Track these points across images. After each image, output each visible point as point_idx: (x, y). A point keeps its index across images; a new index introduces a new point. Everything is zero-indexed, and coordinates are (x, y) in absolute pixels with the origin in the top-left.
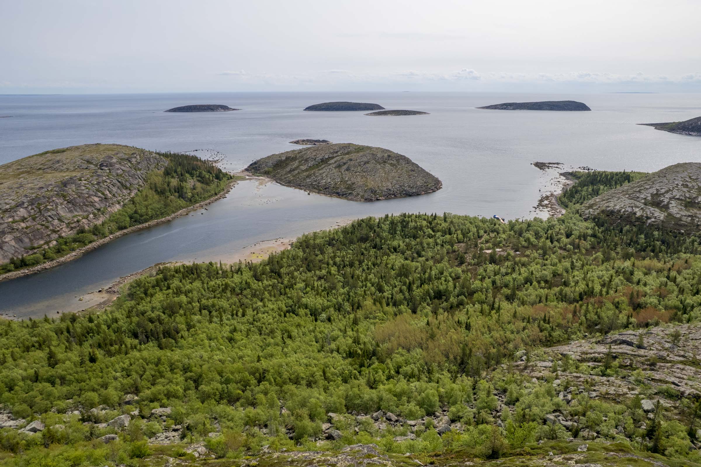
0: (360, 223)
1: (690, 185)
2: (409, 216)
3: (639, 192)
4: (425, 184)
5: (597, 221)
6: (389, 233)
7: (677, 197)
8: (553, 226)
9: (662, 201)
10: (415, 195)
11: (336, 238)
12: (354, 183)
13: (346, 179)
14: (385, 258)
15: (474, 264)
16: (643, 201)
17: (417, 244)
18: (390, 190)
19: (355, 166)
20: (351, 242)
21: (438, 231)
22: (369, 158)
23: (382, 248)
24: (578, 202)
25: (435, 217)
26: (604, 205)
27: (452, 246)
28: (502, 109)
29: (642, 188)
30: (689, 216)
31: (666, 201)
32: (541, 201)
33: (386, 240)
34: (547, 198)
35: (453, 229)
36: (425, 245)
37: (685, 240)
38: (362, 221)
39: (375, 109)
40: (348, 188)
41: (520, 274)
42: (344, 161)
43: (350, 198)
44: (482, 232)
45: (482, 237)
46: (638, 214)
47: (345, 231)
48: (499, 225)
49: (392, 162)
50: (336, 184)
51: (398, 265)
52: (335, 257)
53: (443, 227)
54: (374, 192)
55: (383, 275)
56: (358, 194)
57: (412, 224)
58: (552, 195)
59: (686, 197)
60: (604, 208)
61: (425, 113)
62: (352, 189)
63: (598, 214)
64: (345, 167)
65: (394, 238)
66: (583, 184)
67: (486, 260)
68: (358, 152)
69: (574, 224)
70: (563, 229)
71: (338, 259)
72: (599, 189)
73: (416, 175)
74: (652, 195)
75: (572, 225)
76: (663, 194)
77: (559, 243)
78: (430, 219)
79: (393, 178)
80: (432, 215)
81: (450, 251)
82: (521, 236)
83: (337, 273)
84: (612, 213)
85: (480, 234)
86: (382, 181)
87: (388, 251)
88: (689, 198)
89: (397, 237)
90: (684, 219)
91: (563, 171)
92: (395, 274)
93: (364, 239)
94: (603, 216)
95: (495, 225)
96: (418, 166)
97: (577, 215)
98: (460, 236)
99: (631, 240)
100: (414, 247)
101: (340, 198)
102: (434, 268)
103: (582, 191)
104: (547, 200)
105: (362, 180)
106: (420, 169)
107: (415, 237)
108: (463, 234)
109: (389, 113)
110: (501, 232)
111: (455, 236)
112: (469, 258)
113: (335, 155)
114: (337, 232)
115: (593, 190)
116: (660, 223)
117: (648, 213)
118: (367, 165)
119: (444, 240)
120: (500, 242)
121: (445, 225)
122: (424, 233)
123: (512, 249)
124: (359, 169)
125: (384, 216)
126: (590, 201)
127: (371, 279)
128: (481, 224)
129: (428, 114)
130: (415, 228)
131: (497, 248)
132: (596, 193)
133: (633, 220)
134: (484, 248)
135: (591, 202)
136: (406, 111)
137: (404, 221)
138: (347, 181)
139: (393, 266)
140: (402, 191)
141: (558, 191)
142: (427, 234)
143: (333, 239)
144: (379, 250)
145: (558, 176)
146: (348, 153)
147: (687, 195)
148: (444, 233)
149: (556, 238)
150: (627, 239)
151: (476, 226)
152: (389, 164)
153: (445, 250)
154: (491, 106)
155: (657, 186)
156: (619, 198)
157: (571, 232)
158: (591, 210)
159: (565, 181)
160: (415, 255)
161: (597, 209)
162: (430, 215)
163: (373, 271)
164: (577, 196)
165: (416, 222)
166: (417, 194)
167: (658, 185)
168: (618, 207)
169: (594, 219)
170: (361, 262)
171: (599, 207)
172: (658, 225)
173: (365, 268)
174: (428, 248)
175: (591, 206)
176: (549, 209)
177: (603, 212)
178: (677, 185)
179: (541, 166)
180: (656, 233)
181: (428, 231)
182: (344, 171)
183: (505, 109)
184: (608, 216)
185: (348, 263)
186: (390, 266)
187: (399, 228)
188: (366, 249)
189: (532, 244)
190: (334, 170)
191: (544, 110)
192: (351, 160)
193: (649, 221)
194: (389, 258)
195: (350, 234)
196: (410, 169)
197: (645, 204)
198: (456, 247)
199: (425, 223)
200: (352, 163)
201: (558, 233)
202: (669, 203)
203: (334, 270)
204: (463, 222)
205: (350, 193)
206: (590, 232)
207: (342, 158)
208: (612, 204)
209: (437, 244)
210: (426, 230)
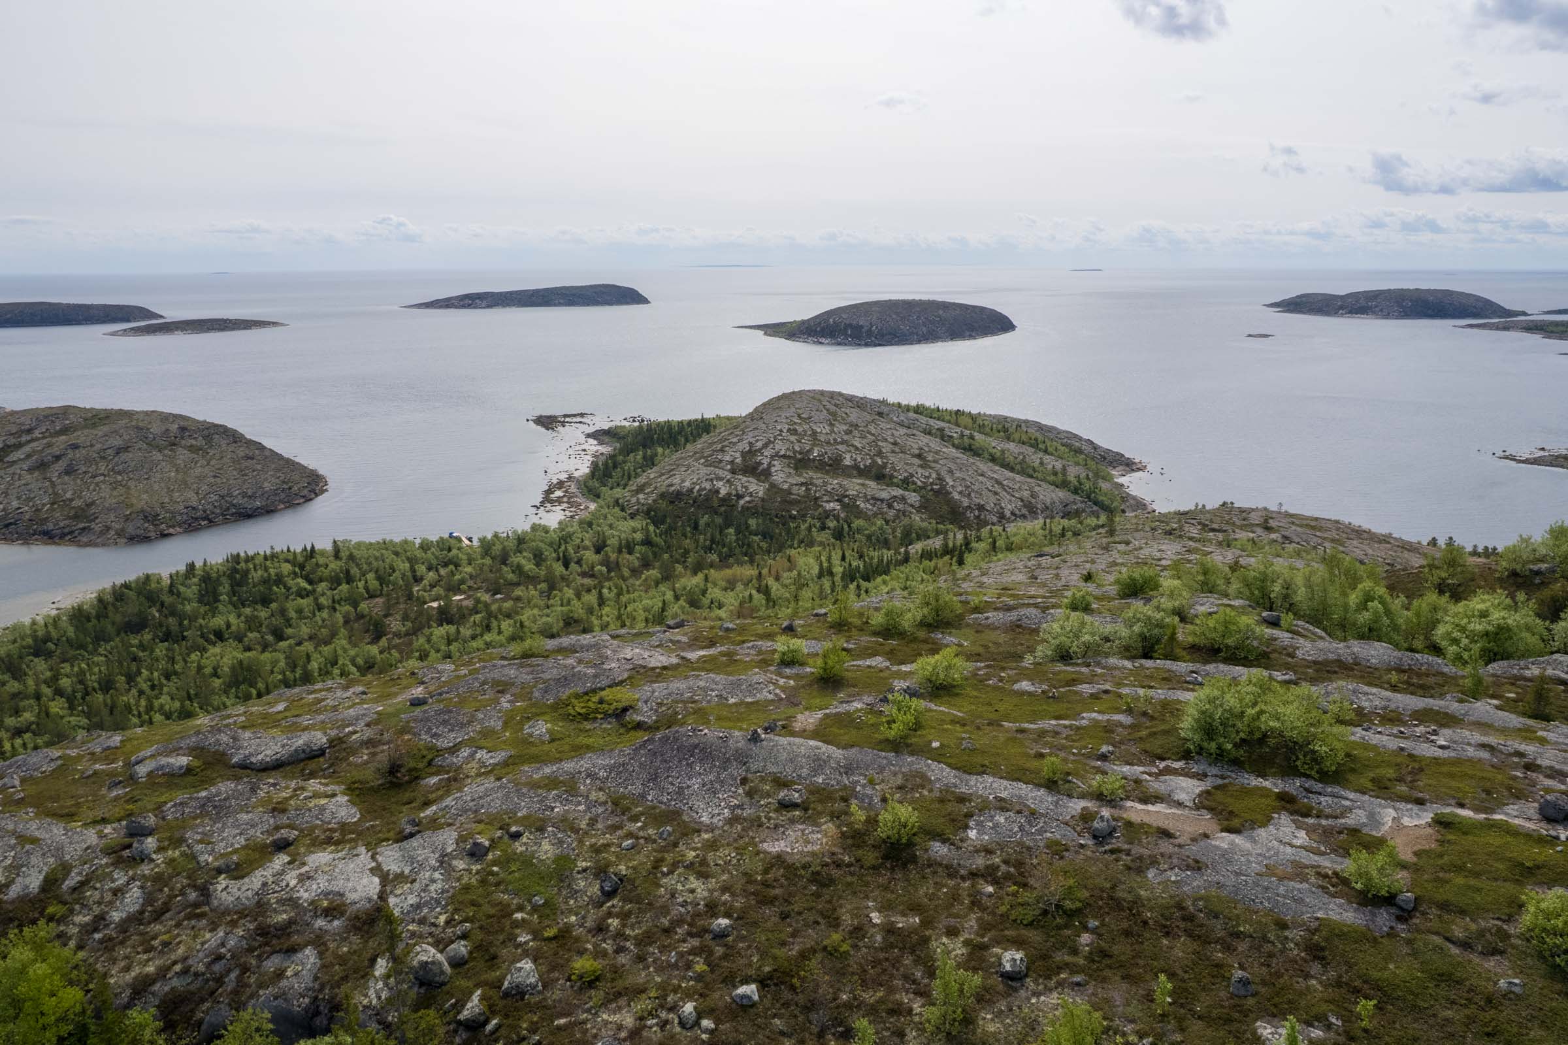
0: (120, 594)
1: (800, 429)
2: (248, 559)
3: (722, 450)
4: (285, 486)
5: (653, 514)
6: (200, 601)
7: (782, 453)
8: (570, 536)
9: (760, 463)
10: (261, 515)
11: (54, 634)
12: (93, 503)
13: (69, 495)
14: (194, 656)
15: (407, 634)
16: (729, 467)
17: (273, 615)
18: (194, 509)
19: (89, 461)
20: (100, 638)
21: (321, 580)
22: (126, 437)
23: (184, 638)
24: (618, 485)
25: (311, 553)
26: (663, 484)
27: (355, 605)
28: (463, 307)
29: (726, 443)
30: (802, 484)
31: (766, 461)
32: (549, 492)
33: (193, 618)
34: (560, 484)
35: (354, 571)
36: (293, 614)
37: (798, 527)
38: (126, 586)
39: (135, 320)
40: (76, 517)
41: (500, 633)
42: (56, 451)
43: (85, 539)
44: (421, 569)
45: (422, 579)
46: (723, 492)
47: (78, 615)
48: (459, 549)
49: (194, 442)
50: (37, 510)
51: (227, 663)
52: (55, 678)
53: (333, 570)
54: (151, 518)
55: (192, 692)
56: (108, 528)
57: (257, 575)
58: (570, 478)
59: (795, 452)
60: (663, 489)
61: (274, 324)
62: (86, 517)
63: (654, 501)
64: (61, 465)
65: (214, 612)
66: (627, 451)
67: (429, 619)
68: (94, 425)
69: (611, 526)
70: (588, 538)
71: (65, 682)
72: (656, 455)
73: (259, 467)
74: (744, 454)
75: (606, 528)
76: (759, 450)
77: (581, 566)
78: (300, 559)
79: (201, 478)
80: (305, 549)
81: (353, 616)
82: (506, 565)
83: (66, 712)
84: (678, 495)
85: (418, 574)
86: (170, 491)
87: (201, 641)
88: (800, 453)
89: (221, 607)
90: (795, 490)
91: (591, 430)
92: (224, 683)
93: (136, 626)
94: (663, 504)
95: (450, 550)
96: (261, 447)
97: (617, 509)
98: (374, 584)
99: (713, 541)
100: (266, 623)
101: (55, 543)
102: (315, 656)
103: (624, 462)
104: (559, 488)
105: (115, 493)
106: (267, 453)
107: (265, 601)
108: (379, 578)
109: (177, 329)
110: (464, 562)
111: (361, 584)
112: (395, 624)
113: (24, 438)
114: (56, 621)
115: (644, 457)
116: (760, 504)
117: (739, 488)
118: (124, 456)
119: (336, 597)
120: (462, 582)
121: (334, 565)
122: (288, 589)
123: (488, 591)
124: (102, 467)
125: (182, 568)
126: (639, 480)
127: (162, 706)
128: (419, 554)
129: (282, 325)
130: (265, 581)
131: (455, 595)
132: (650, 462)
133: (716, 504)
134: (428, 599)
135: (641, 480)
136: (225, 321)
137: (235, 571)
138: (71, 500)
139: (215, 669)
140: (228, 509)
141: (583, 468)
142: (294, 589)
143: (47, 639)
144: (177, 642)
145: (582, 438)
146: (64, 431)
147: (797, 448)
148: (335, 581)
149: (574, 557)
150: (705, 540)
151: (408, 559)
152: (185, 447)
153: (339, 618)
154: (438, 301)
155: (749, 437)
156: (689, 467)
157: (604, 542)
158: (641, 496)
159: (595, 448)
160: (270, 638)
161: (652, 492)
162: (299, 550)
163: (165, 689)
164: (617, 474)
165: (266, 569)
166: (268, 511)
167: (751, 434)
168: (687, 484)
169: (648, 513)
170: (131, 679)
171: (656, 488)
172: (756, 507)
173: (145, 687)
174: (301, 618)
175: (640, 489)
176: (564, 506)
177: (662, 496)
178: (781, 431)
179: (547, 422)
180: (753, 522)
181: (298, 584)
182: (59, 477)
183: (469, 306)
184: (672, 502)
185: (96, 685)
186: (208, 671)
187: (225, 588)
188: (142, 647)
189: (528, 576)
190: (28, 477)
191: (555, 305)
192: (75, 447)
193: (742, 502)
194: (206, 655)
195: (94, 621)
196: (242, 454)
197: (733, 472)
198: (364, 606)
199: (287, 568)
200: (80, 454)
201: (578, 548)
202: (770, 465)
203: (57, 707)
204: (377, 554)
205: (84, 529)
206: (639, 536)
207: (49, 445)
208: (676, 480)
209: (320, 608)
210: (290, 583)
